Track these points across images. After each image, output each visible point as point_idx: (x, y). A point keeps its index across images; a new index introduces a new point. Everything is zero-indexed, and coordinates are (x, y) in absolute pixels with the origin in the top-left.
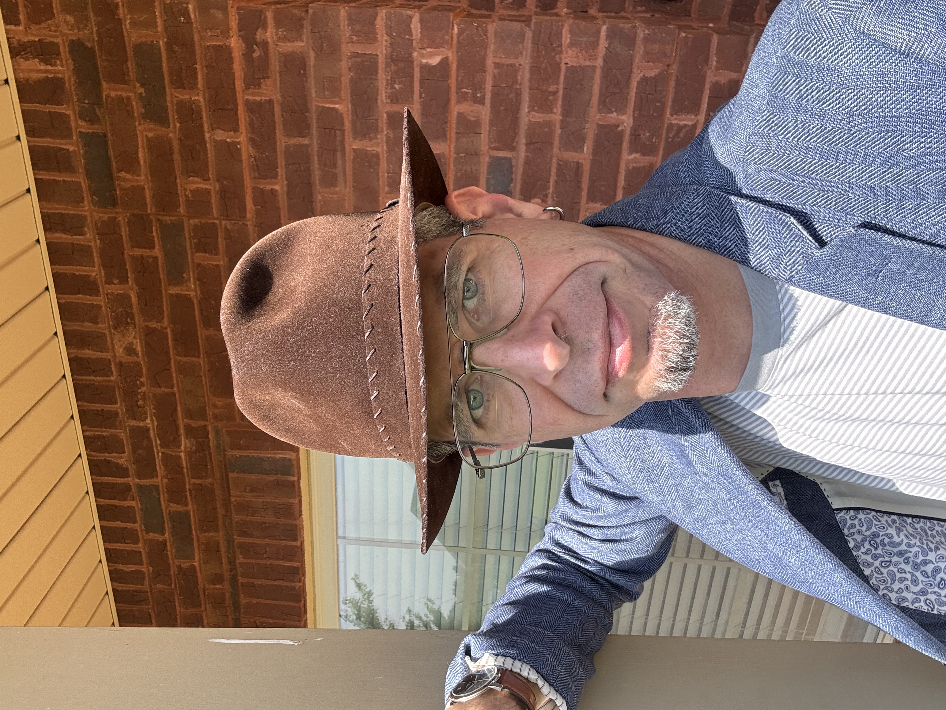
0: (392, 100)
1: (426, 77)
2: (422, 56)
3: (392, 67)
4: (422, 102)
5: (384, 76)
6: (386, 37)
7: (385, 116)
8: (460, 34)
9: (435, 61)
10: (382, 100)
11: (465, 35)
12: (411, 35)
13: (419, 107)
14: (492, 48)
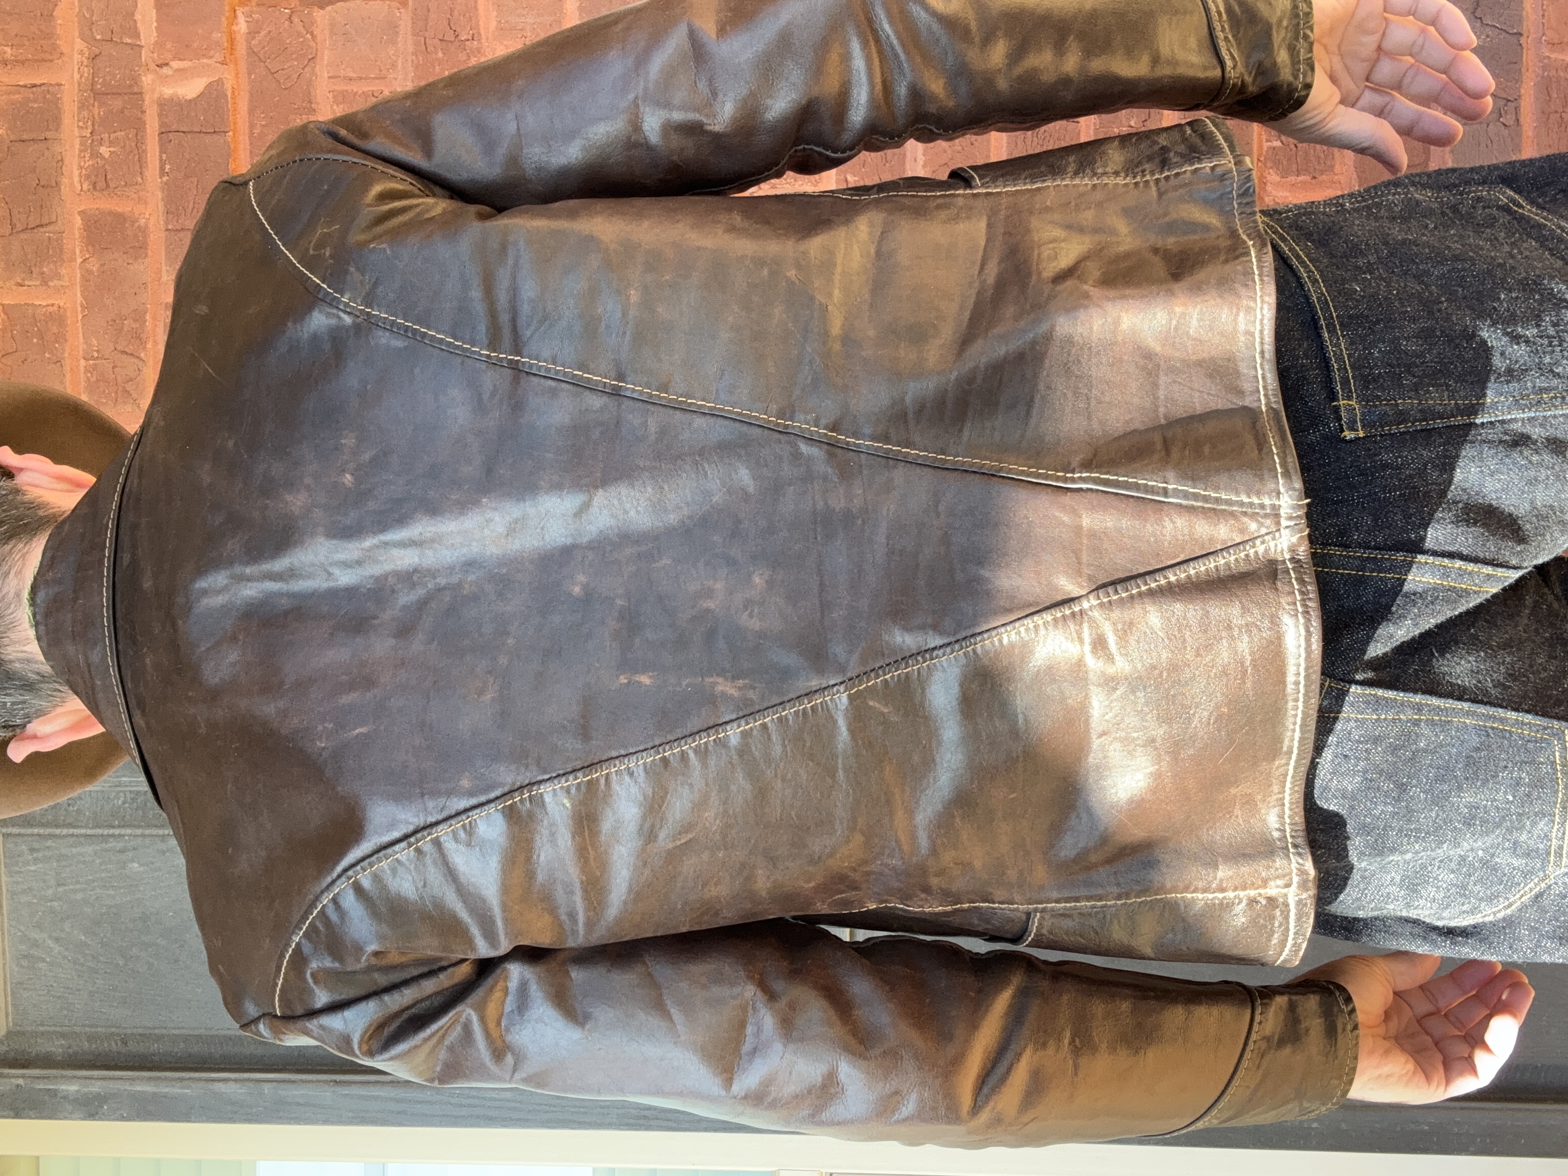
0: (94, 185)
1: (174, 128)
2: (164, 79)
3: (96, 112)
4: (166, 184)
5: (76, 132)
6: (79, 44)
7: (78, 222)
8: (252, 33)
9: (191, 89)
10: (72, 184)
11: (263, 33)
12: (137, 35)
13: (160, 195)
14: (326, 56)
